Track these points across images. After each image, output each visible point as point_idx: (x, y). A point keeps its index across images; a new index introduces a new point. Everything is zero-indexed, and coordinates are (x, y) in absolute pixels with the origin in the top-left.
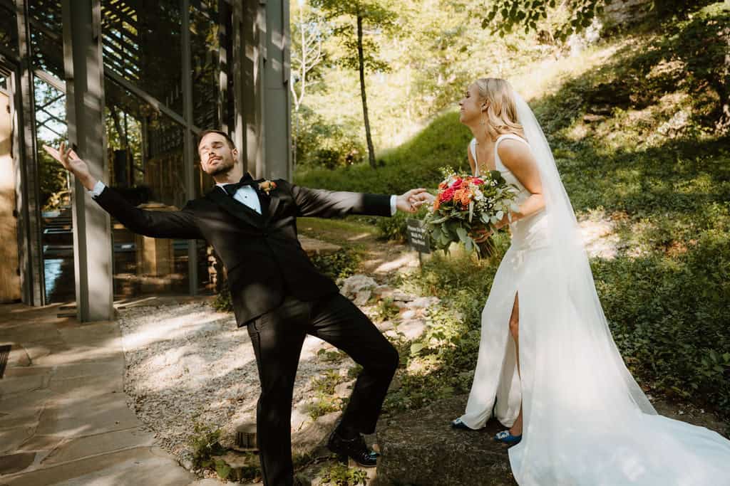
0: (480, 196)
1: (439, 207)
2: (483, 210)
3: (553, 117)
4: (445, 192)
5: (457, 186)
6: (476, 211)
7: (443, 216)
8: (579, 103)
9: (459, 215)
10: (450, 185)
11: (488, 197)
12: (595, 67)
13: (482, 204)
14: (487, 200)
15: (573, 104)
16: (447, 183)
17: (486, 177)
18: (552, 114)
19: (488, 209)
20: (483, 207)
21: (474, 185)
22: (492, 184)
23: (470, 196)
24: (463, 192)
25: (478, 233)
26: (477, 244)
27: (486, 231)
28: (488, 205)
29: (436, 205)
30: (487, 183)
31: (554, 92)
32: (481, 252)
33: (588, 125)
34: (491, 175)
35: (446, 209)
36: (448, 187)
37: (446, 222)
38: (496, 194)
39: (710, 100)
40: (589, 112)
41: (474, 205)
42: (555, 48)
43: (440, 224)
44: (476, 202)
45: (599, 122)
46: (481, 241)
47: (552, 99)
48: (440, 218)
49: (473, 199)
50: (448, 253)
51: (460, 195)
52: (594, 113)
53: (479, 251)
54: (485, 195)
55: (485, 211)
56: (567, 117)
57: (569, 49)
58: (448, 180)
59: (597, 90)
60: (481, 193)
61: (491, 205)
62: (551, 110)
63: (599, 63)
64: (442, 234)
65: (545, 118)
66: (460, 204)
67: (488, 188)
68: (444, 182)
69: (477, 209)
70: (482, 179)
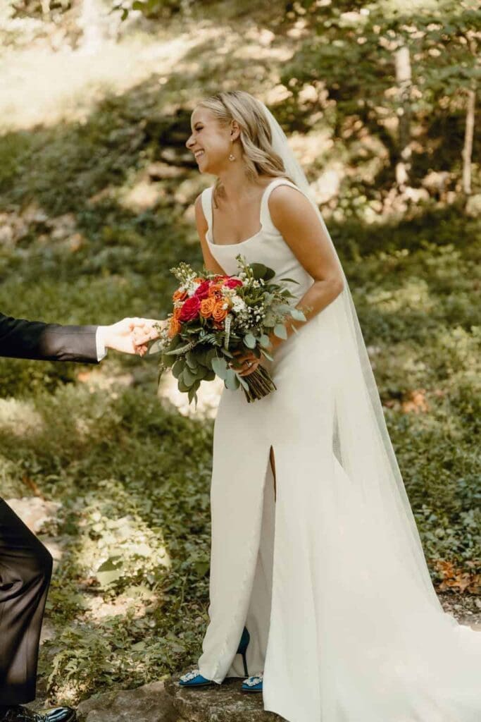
0: (240, 305)
1: (181, 330)
2: (247, 327)
3: (89, 165)
4: (185, 305)
5: (203, 292)
6: (237, 329)
7: (186, 343)
8: (135, 143)
9: (211, 338)
10: (191, 293)
11: (252, 306)
12: (155, 77)
13: (245, 317)
14: (252, 311)
15: (125, 142)
16: (186, 290)
17: (245, 274)
18: (85, 160)
19: (254, 323)
20: (247, 322)
21: (228, 289)
22: (256, 284)
23: (225, 306)
24: (213, 300)
25: (241, 361)
26: (245, 378)
27: (254, 356)
28: (255, 318)
29: (173, 327)
30: (246, 283)
31: (82, 116)
32: (251, 390)
33: (158, 185)
34: (251, 270)
35: (190, 331)
36: (187, 296)
37: (193, 351)
38: (264, 300)
39: (371, 155)
40: (158, 159)
41: (233, 320)
42: (49, 27)
43: (183, 355)
44: (234, 315)
45: (181, 179)
46: (250, 372)
47: (82, 131)
48: (182, 346)
49: (230, 311)
50: (194, 400)
51: (209, 307)
52: (170, 163)
53: (247, 389)
54: (248, 304)
55: (250, 327)
56: (115, 166)
57: (79, 33)
58: (186, 286)
59: (173, 120)
60: (240, 300)
61: (258, 317)
62: (81, 152)
63: (163, 69)
64: (185, 370)
65: (73, 165)
66: (211, 321)
67: (249, 291)
68: (181, 290)
69: (239, 325)
70: (239, 278)
